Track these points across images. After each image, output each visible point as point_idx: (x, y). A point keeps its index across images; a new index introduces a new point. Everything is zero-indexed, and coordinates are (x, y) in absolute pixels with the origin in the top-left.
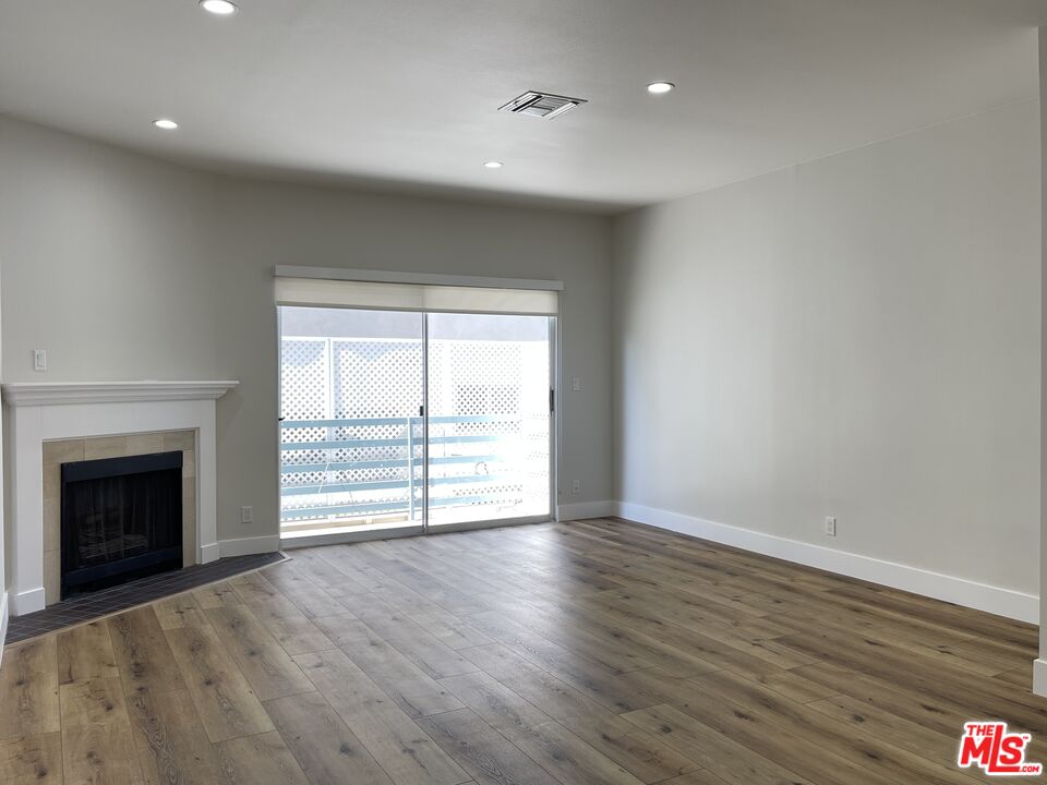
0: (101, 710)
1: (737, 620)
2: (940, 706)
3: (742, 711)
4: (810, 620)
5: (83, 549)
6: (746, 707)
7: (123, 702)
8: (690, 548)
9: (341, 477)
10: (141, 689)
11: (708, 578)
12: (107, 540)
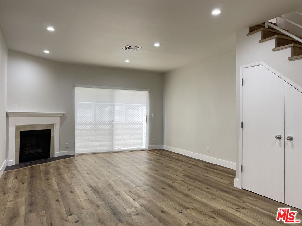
0: (21, 184)
1: (176, 170)
2: (211, 188)
3: (164, 188)
4: (194, 171)
5: (25, 152)
6: (165, 187)
7: (26, 182)
8: (177, 156)
9: (96, 138)
10: (31, 180)
11: (175, 162)
12: (31, 150)
